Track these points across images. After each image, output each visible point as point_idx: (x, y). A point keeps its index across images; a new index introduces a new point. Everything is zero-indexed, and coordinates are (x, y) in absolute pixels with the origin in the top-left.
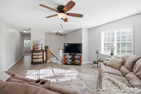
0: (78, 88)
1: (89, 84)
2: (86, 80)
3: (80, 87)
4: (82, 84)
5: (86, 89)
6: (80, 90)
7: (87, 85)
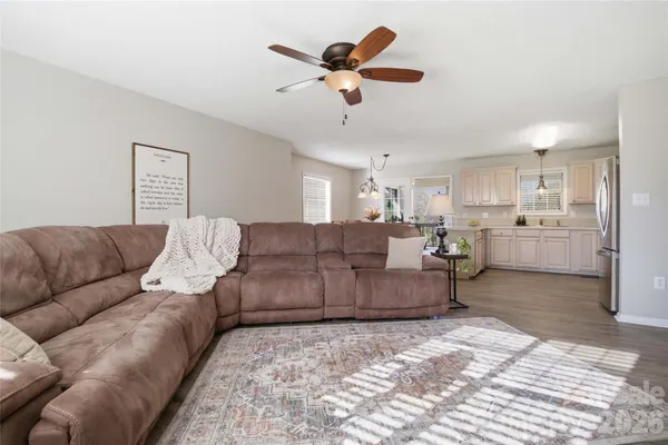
0: (289, 364)
1: (239, 392)
2: (260, 412)
3: (280, 368)
4: (275, 379)
5: (253, 369)
6: (278, 361)
7: (249, 383)
